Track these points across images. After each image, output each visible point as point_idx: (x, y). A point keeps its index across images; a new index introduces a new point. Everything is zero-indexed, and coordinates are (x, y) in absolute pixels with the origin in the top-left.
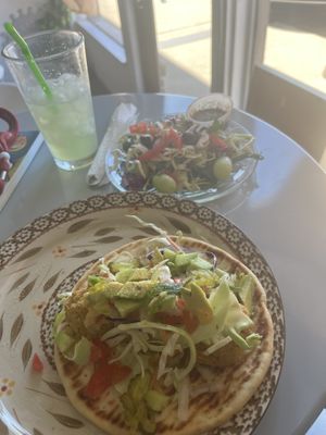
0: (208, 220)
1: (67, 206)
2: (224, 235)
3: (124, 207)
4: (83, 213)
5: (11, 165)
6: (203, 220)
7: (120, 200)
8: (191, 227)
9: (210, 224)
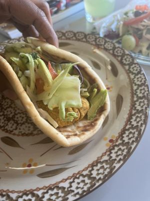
0: (133, 74)
1: (64, 31)
2: (135, 88)
3: (92, 44)
4: (69, 39)
5: (64, 8)
6: (130, 72)
7: (92, 40)
8: (119, 73)
9: (132, 76)
